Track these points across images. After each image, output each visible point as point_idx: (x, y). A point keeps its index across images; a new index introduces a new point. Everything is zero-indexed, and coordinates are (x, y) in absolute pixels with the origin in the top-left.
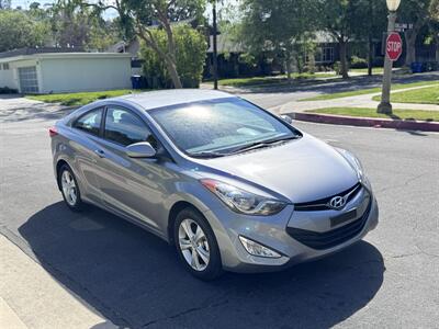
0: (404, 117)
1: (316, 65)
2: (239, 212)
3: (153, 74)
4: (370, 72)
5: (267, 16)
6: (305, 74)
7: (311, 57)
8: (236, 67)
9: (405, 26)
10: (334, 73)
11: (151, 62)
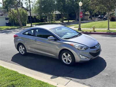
0: (85, 31)
1: (55, 19)
2: (79, 50)
3: (12, 22)
4: (68, 21)
5: (43, 7)
6: (52, 22)
7: (54, 17)
8: (35, 20)
9: (83, 10)
10: (60, 21)
11: (12, 18)
